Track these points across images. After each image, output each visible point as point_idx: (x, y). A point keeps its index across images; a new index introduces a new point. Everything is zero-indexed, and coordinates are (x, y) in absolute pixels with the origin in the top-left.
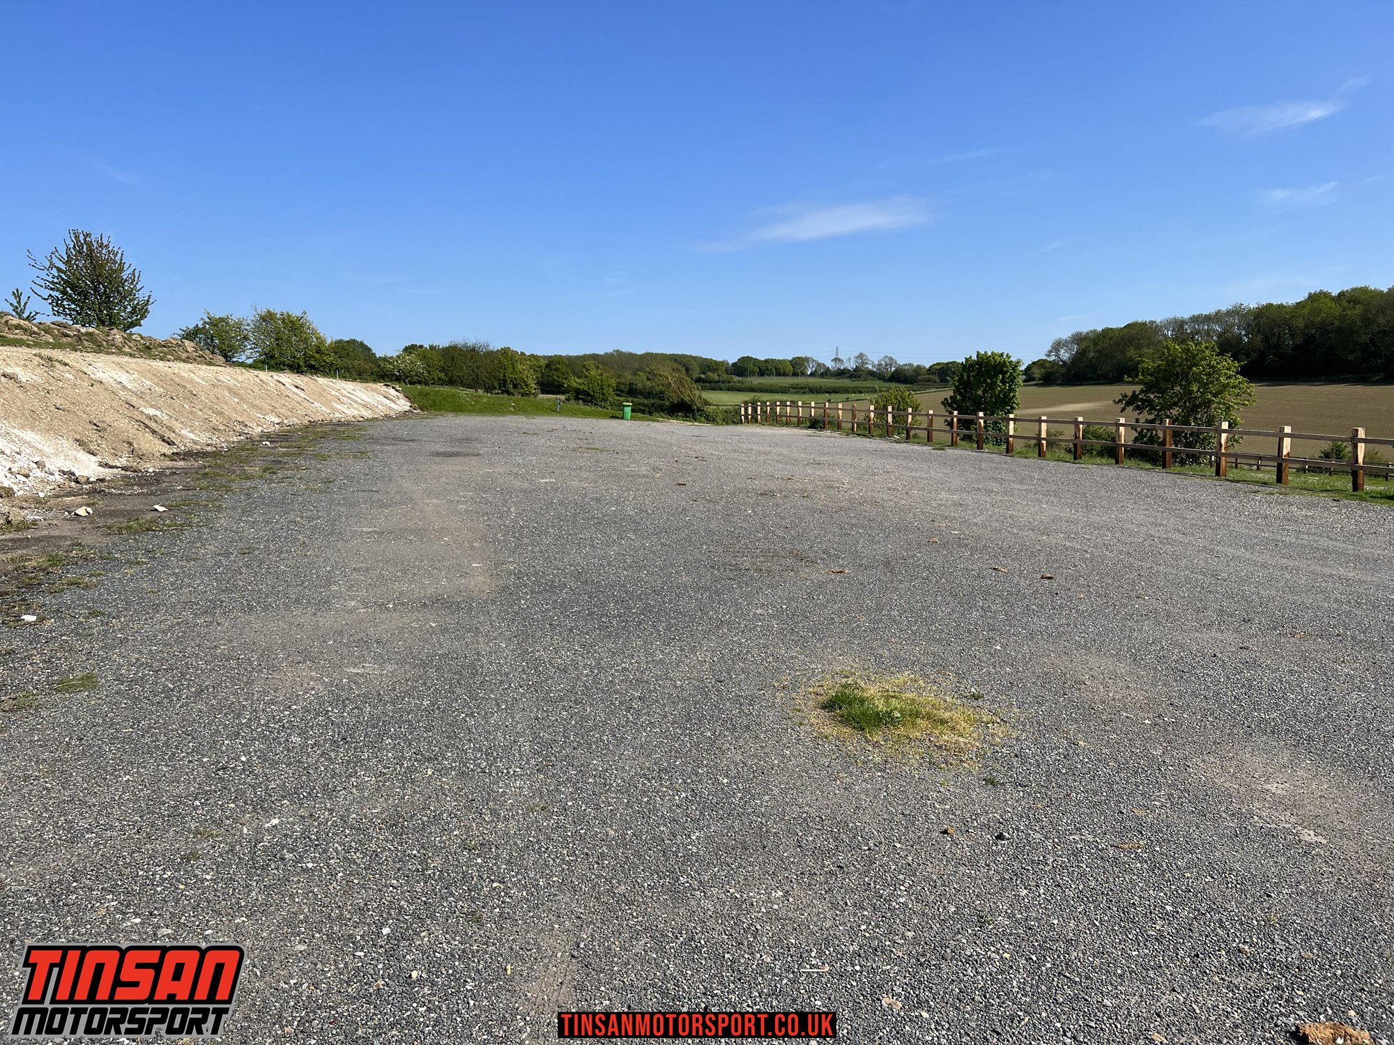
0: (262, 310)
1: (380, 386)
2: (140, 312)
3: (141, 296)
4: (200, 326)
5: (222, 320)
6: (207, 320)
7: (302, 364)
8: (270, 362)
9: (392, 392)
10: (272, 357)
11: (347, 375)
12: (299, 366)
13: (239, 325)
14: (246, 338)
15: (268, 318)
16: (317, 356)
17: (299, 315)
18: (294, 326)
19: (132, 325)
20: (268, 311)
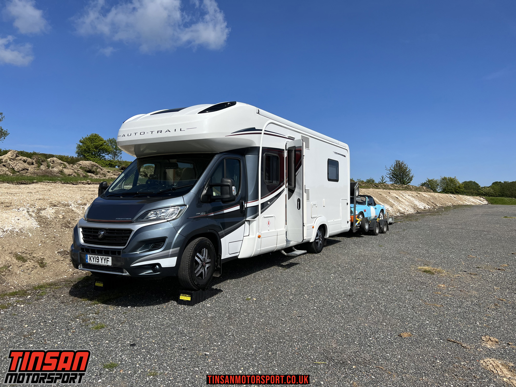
0: (443, 177)
1: (478, 197)
2: (411, 179)
3: (411, 175)
4: (426, 182)
5: (431, 180)
6: (428, 180)
7: (454, 191)
8: (445, 191)
9: (482, 199)
10: (445, 190)
11: (468, 194)
12: (453, 192)
13: (436, 181)
14: (438, 185)
15: (444, 179)
16: (459, 189)
17: (454, 178)
18: (452, 181)
19: (408, 183)
20: (445, 177)
